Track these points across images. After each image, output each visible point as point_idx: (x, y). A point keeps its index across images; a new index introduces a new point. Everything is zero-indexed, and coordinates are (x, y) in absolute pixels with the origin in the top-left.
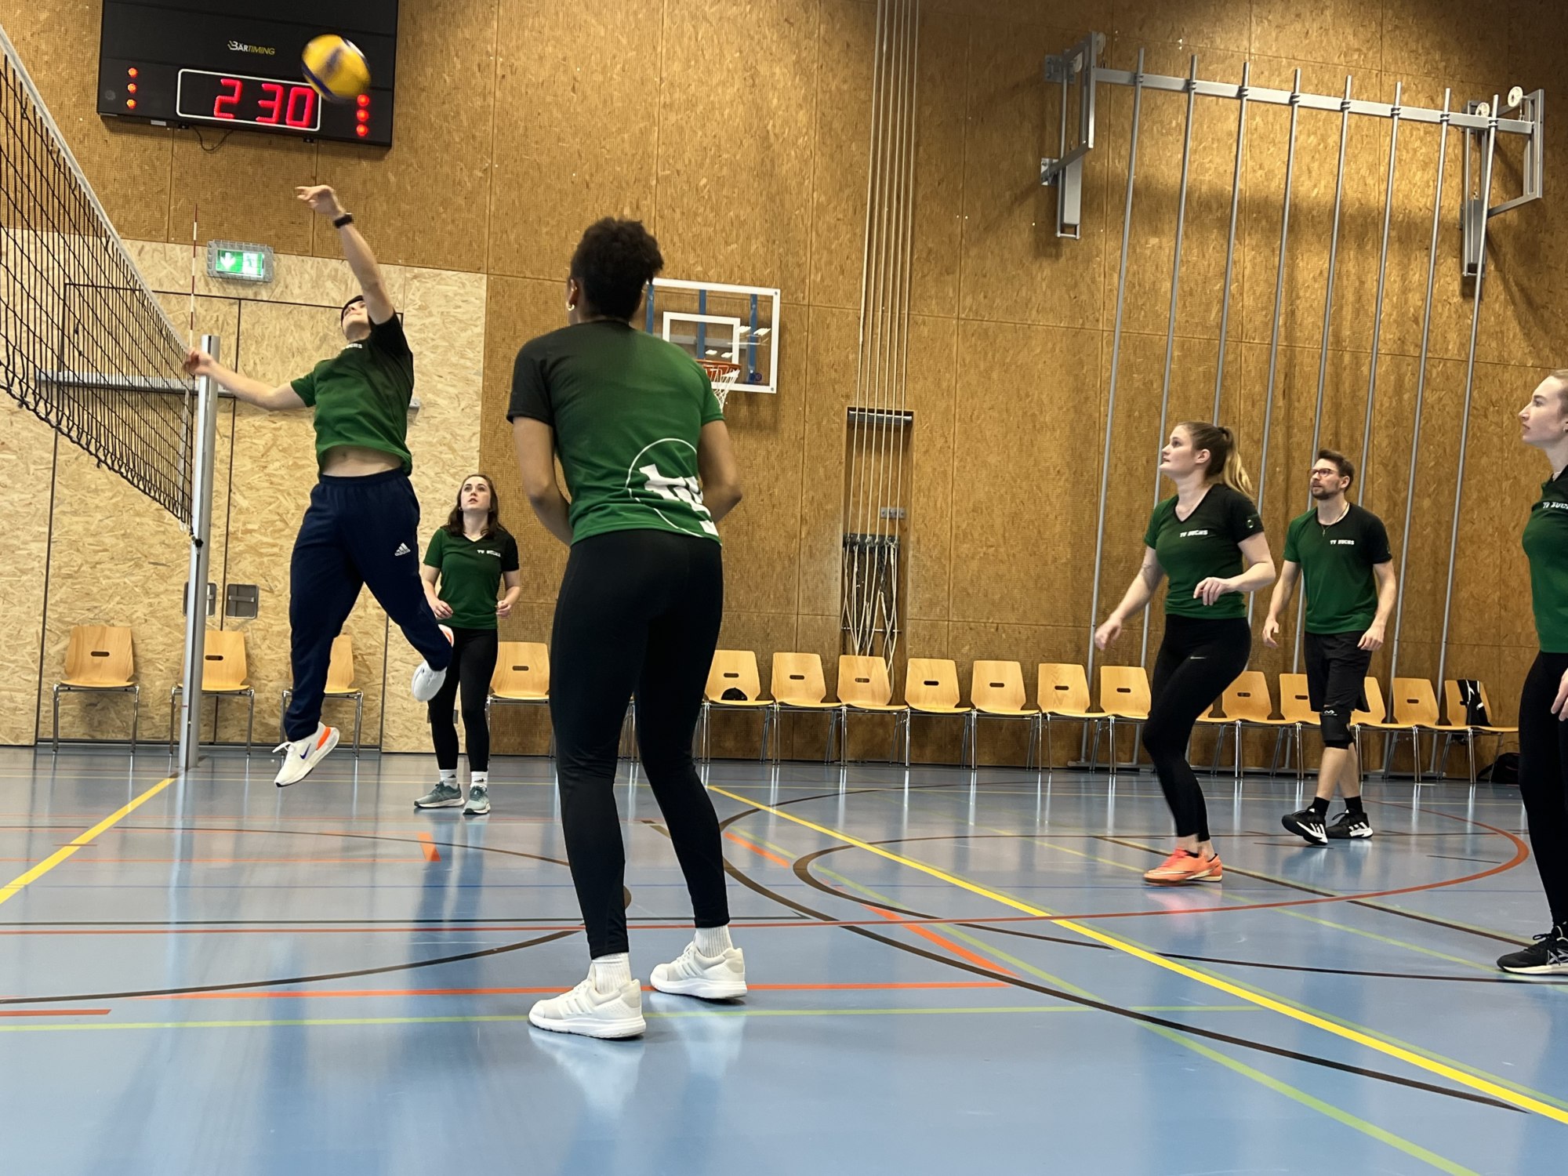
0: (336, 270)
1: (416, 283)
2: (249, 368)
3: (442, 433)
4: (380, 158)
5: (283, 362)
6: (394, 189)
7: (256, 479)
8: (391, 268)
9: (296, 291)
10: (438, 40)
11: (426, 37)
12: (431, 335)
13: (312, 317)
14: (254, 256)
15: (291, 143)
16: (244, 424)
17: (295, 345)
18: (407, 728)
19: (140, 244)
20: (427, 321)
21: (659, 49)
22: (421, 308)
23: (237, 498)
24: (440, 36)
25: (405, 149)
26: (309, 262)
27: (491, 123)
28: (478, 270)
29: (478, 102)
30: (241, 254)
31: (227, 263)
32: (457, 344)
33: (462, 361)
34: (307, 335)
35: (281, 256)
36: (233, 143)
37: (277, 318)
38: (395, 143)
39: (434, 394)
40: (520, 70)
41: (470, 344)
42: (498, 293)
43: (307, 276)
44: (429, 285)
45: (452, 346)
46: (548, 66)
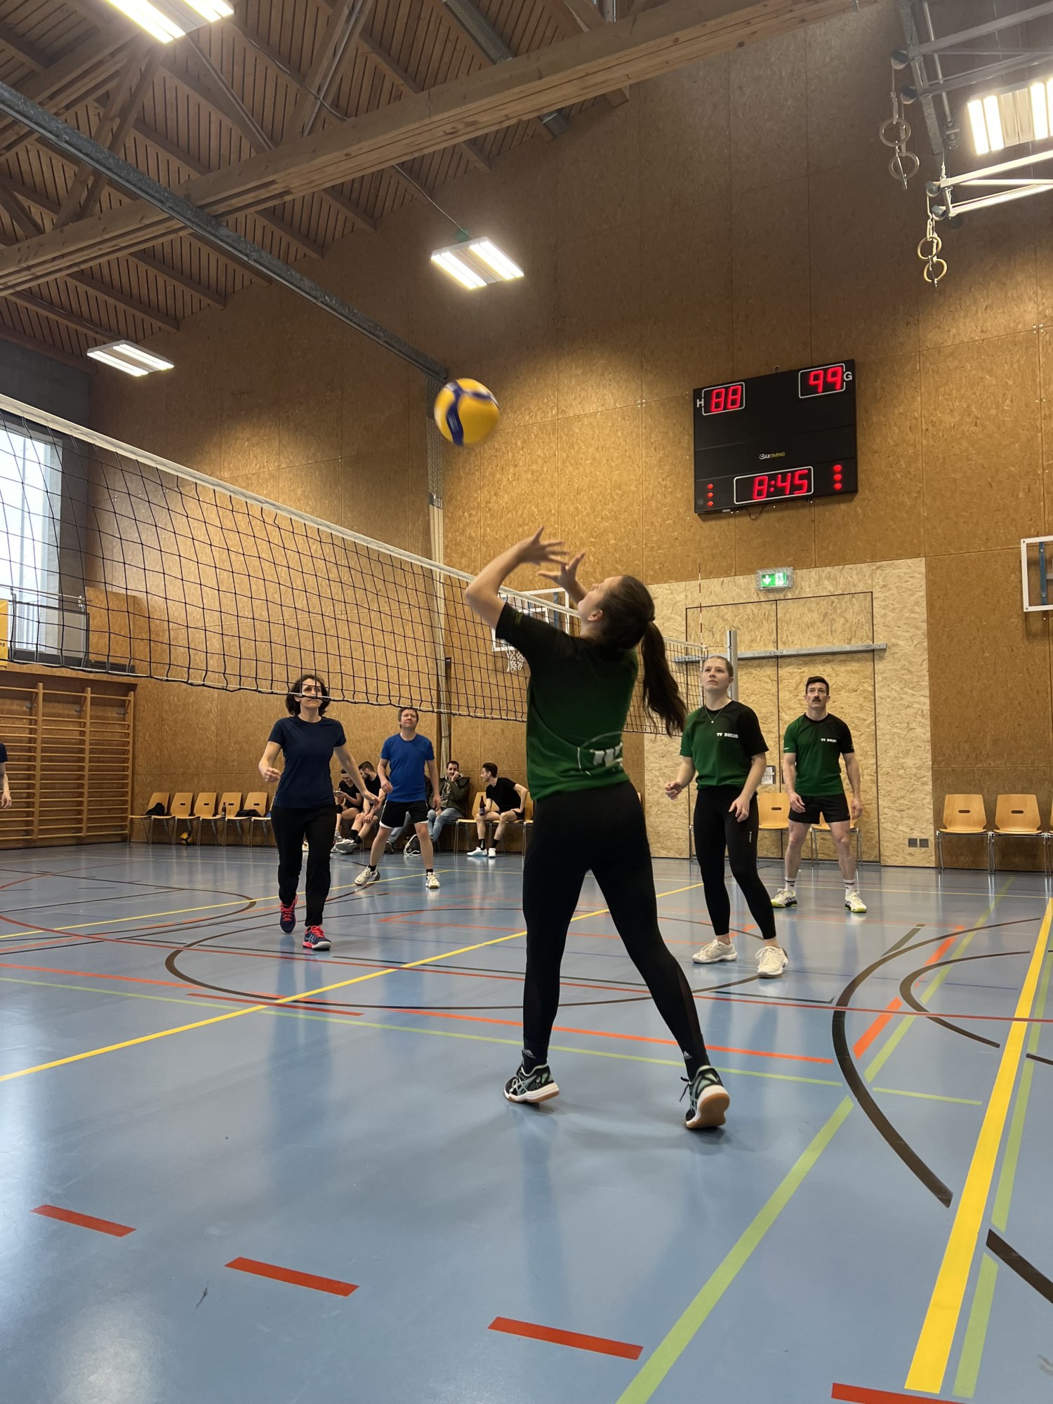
0: (830, 573)
1: (879, 572)
2: (783, 640)
3: (902, 662)
4: (851, 500)
5: (803, 633)
6: (861, 516)
7: (792, 704)
8: (863, 565)
9: (807, 590)
10: (883, 419)
11: (875, 419)
12: (891, 602)
13: (818, 604)
14: (781, 575)
15: (799, 504)
16: (784, 672)
17: (809, 622)
18: (895, 850)
19: (721, 579)
20: (888, 594)
21: (1038, 380)
22: (884, 586)
23: (783, 715)
24: (884, 416)
25: (867, 491)
26: (814, 573)
27: (920, 461)
28: (918, 556)
29: (911, 451)
30: (773, 575)
31: (767, 581)
32: (908, 605)
33: (913, 615)
34: (815, 615)
35: (797, 571)
36: (768, 512)
37: (798, 608)
38: (860, 489)
39: (896, 638)
40: (937, 422)
41: (917, 603)
42: (933, 568)
43: (812, 580)
44: (887, 571)
45: (905, 607)
46: (956, 414)
